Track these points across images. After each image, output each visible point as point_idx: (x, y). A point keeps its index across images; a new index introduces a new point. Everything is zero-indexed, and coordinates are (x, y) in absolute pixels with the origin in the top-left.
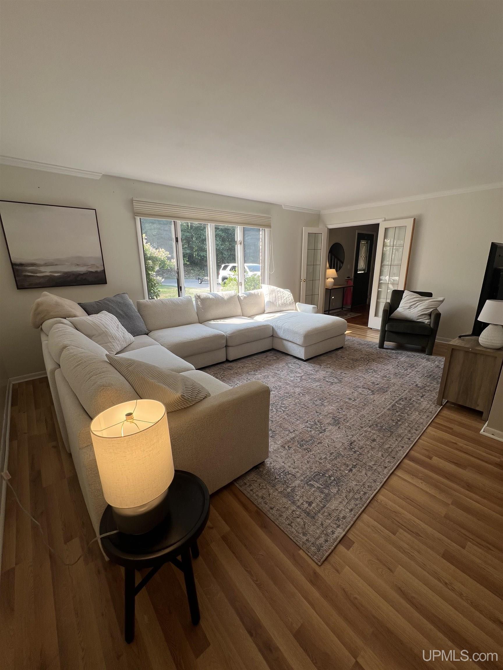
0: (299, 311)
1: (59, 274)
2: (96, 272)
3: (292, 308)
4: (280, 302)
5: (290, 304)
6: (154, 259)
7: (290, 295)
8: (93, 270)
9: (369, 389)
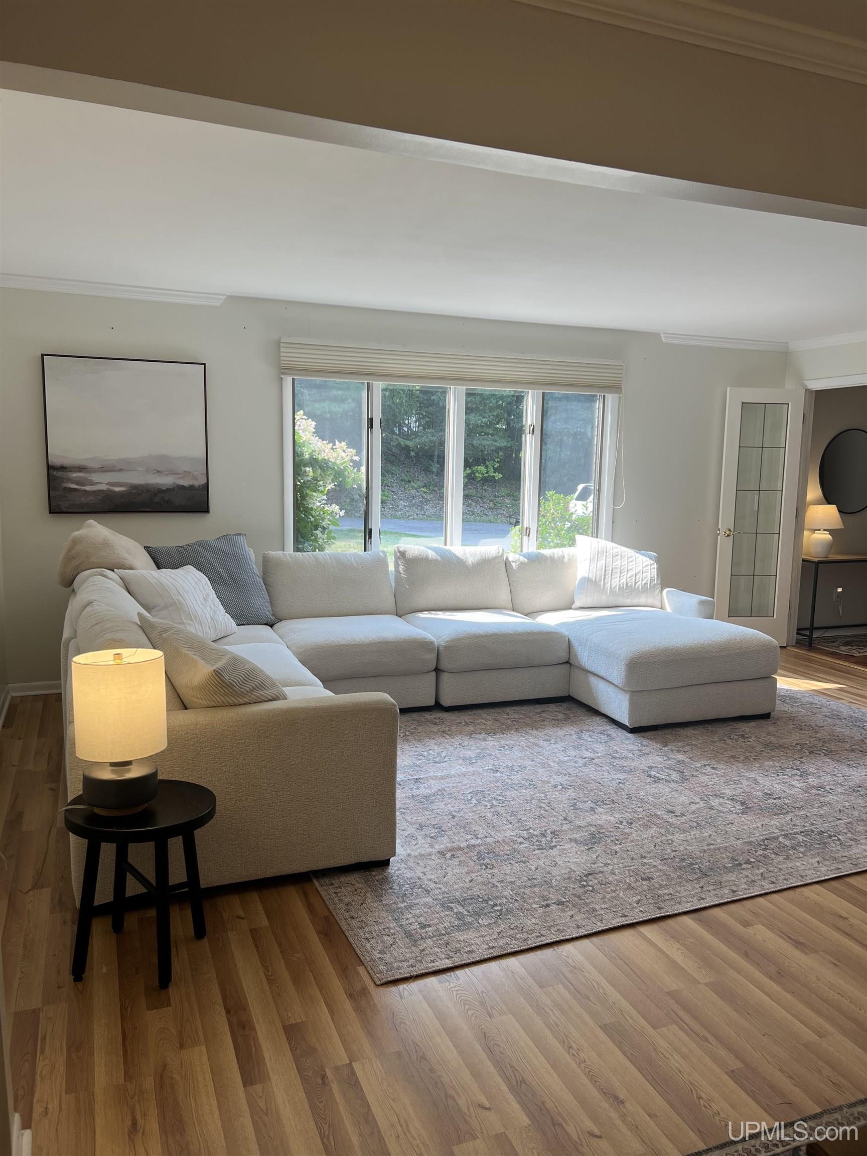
0: (669, 609)
1: (123, 489)
2: (192, 487)
3: (650, 601)
4: (616, 582)
5: (645, 590)
6: (321, 466)
7: (649, 567)
8: (186, 483)
9: (743, 803)
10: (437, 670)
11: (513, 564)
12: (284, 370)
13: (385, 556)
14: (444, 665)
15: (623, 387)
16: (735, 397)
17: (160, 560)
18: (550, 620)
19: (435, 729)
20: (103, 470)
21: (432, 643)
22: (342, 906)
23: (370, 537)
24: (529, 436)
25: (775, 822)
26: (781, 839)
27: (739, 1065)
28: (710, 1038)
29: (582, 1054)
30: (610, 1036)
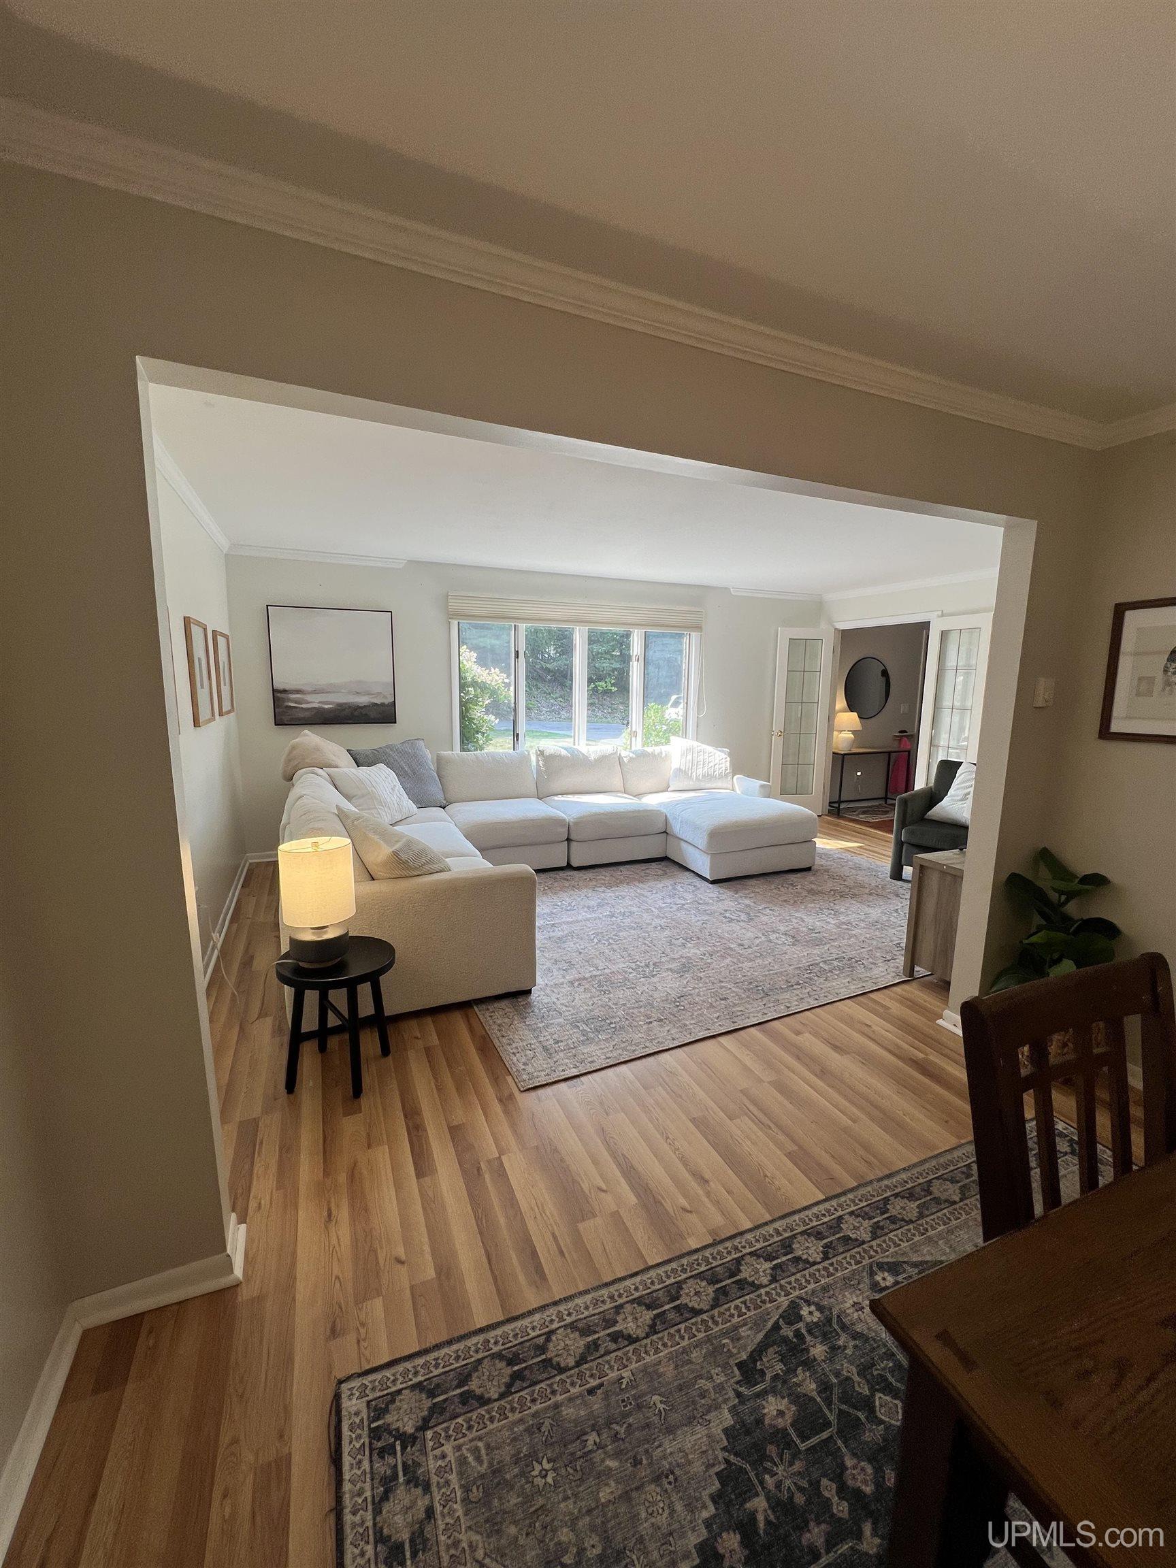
0: (738, 792)
1: (331, 706)
2: (383, 705)
3: (725, 785)
4: (700, 771)
5: (720, 777)
6: (483, 687)
7: (723, 761)
8: (378, 701)
9: (793, 937)
10: (568, 840)
11: (625, 760)
12: (451, 616)
13: (529, 754)
14: (572, 837)
15: (703, 627)
16: (784, 635)
17: (360, 760)
18: (653, 801)
19: (567, 884)
20: (315, 692)
21: (564, 820)
22: (495, 1027)
23: (517, 740)
24: (635, 663)
25: (816, 951)
26: (821, 965)
27: (795, 1148)
28: (772, 1125)
29: (676, 1143)
30: (697, 1127)
